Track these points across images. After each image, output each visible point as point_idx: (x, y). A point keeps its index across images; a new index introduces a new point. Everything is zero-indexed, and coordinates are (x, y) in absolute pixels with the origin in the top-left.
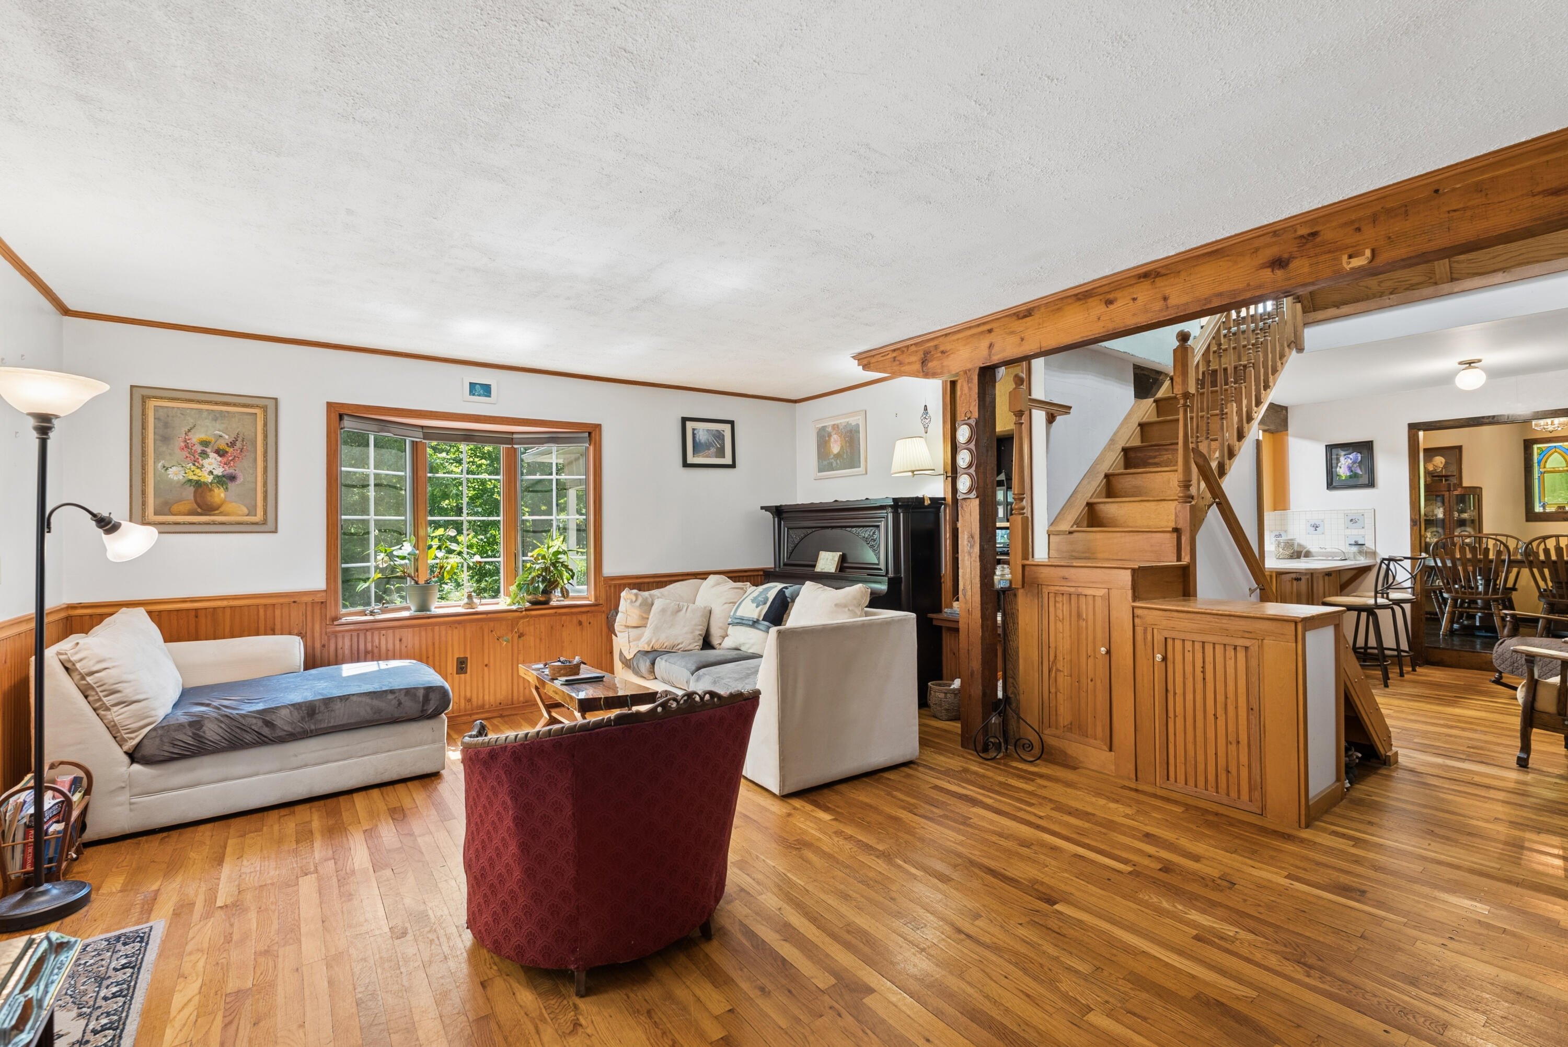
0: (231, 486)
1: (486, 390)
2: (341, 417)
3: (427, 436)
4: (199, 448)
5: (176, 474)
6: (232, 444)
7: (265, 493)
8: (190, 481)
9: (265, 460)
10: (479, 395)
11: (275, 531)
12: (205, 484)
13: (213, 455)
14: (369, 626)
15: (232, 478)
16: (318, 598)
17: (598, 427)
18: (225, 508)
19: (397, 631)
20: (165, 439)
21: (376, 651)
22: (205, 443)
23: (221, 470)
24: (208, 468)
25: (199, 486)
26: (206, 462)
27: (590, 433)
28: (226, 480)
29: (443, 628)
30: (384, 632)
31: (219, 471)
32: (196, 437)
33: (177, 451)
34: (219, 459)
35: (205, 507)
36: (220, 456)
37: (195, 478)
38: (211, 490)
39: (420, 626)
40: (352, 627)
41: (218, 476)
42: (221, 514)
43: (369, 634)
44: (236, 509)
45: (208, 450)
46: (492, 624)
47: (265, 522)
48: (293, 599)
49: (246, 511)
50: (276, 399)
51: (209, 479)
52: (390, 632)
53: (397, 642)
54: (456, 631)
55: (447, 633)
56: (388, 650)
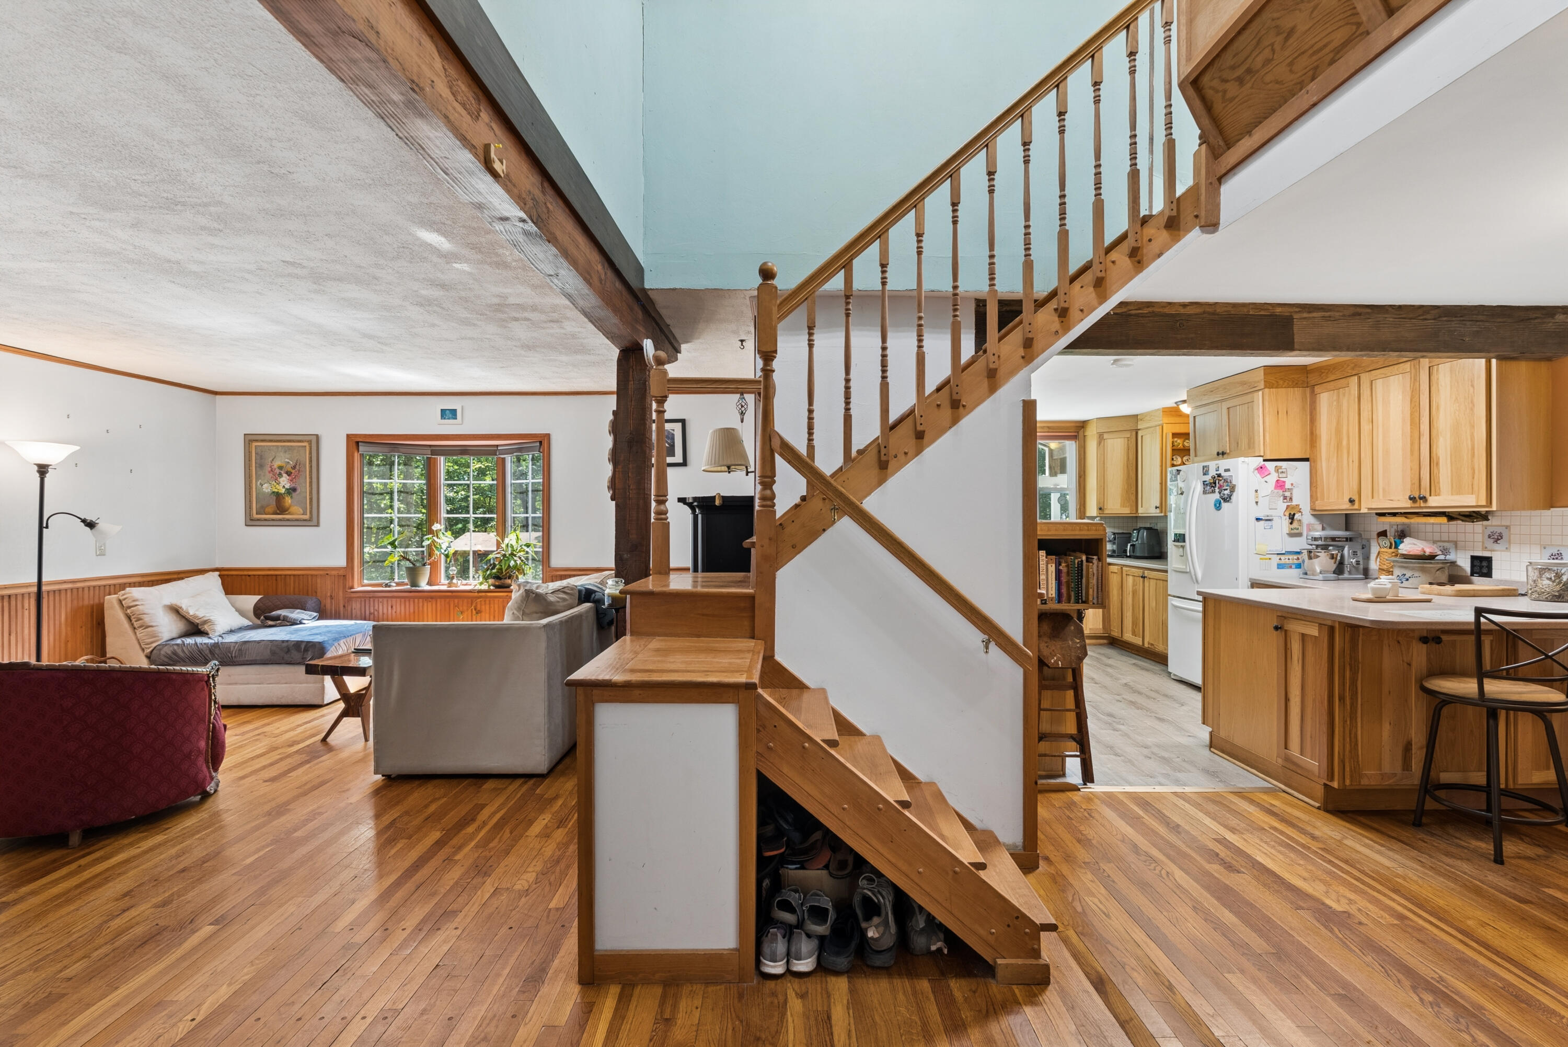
0: (294, 494)
1: (453, 414)
2: (357, 443)
3: (433, 453)
4: (278, 471)
5: (267, 488)
6: (294, 468)
7: (311, 499)
8: (274, 492)
9: (311, 478)
10: (449, 419)
11: (318, 525)
12: (281, 494)
13: (285, 475)
14: (371, 595)
15: (294, 490)
16: (341, 573)
17: (548, 436)
18: (293, 509)
19: (390, 600)
20: (260, 466)
21: (376, 613)
22: (281, 468)
23: (289, 484)
24: (282, 484)
25: (278, 496)
26: (281, 480)
27: (541, 442)
28: (292, 491)
29: (421, 600)
30: (380, 600)
31: (287, 486)
32: (277, 463)
33: (267, 473)
34: (288, 477)
35: (281, 509)
36: (289, 475)
37: (276, 490)
38: (284, 498)
39: (409, 598)
40: (361, 595)
41: (287, 489)
42: (289, 514)
43: (371, 600)
44: (296, 511)
45: (282, 472)
46: (456, 601)
47: (310, 520)
48: (326, 572)
49: (302, 512)
50: (317, 436)
51: (283, 491)
52: (385, 600)
53: (390, 608)
54: (430, 604)
55: (423, 605)
56: (383, 614)
